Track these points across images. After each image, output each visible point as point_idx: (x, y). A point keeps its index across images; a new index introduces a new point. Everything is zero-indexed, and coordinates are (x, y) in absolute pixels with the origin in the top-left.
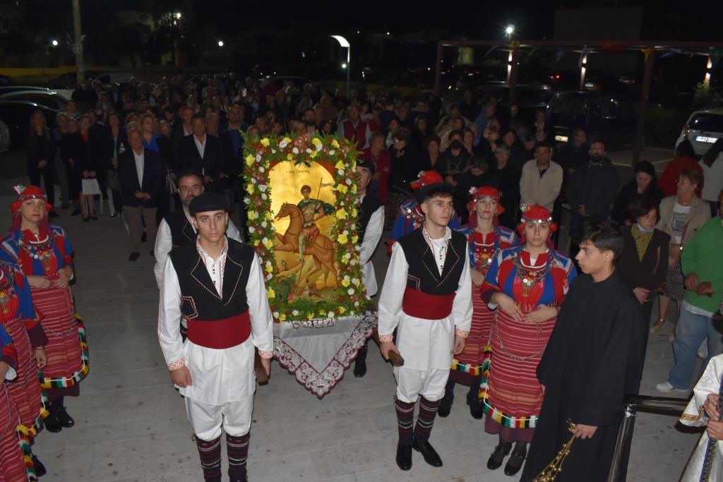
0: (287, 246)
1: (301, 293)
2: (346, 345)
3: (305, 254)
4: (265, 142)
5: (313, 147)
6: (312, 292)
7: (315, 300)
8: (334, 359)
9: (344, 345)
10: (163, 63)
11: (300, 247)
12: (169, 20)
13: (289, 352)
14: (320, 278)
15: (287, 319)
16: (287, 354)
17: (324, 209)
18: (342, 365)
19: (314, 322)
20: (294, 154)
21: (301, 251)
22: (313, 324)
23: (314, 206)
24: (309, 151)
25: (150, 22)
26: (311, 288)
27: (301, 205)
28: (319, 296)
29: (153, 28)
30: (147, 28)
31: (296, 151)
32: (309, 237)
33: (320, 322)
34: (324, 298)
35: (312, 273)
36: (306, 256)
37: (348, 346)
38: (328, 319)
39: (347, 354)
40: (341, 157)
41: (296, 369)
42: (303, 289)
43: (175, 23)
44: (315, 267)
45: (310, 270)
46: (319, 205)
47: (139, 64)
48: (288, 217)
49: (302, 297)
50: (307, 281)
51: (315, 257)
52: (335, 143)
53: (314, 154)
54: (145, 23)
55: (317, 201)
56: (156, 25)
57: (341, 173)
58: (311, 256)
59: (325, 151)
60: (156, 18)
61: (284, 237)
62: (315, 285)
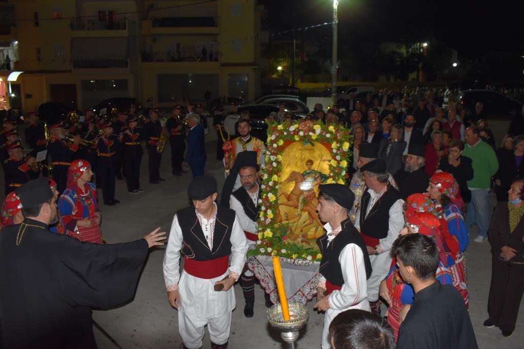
0: (290, 203)
1: (295, 239)
2: (311, 282)
3: (302, 210)
4: (280, 127)
5: (314, 131)
6: (304, 239)
7: (306, 246)
8: (300, 290)
9: (309, 281)
10: (410, 80)
11: (299, 205)
12: (417, 48)
13: (267, 277)
14: (311, 230)
15: (277, 255)
16: (266, 279)
17: (321, 178)
18: (306, 297)
19: (296, 261)
20: (300, 136)
21: (299, 208)
22: (294, 262)
23: (314, 175)
24: (311, 134)
25: (403, 50)
26: (303, 236)
27: (305, 174)
28: (309, 244)
29: (405, 55)
30: (400, 55)
31: (301, 133)
32: (307, 199)
33: (300, 262)
34: (312, 246)
35: (305, 226)
36: (303, 212)
37: (312, 283)
38: (307, 261)
39: (311, 289)
40: (335, 139)
41: (271, 292)
42: (297, 236)
43: (421, 50)
44: (309, 221)
45: (304, 223)
46: (318, 175)
47: (392, 80)
48: (294, 182)
49: (295, 242)
50: (302, 231)
51: (310, 214)
52: (331, 128)
53: (314, 136)
54: (398, 51)
55: (316, 172)
56: (407, 52)
57: (335, 151)
58: (307, 213)
59: (324, 134)
60: (408, 48)
61: (289, 195)
62: (307, 234)
